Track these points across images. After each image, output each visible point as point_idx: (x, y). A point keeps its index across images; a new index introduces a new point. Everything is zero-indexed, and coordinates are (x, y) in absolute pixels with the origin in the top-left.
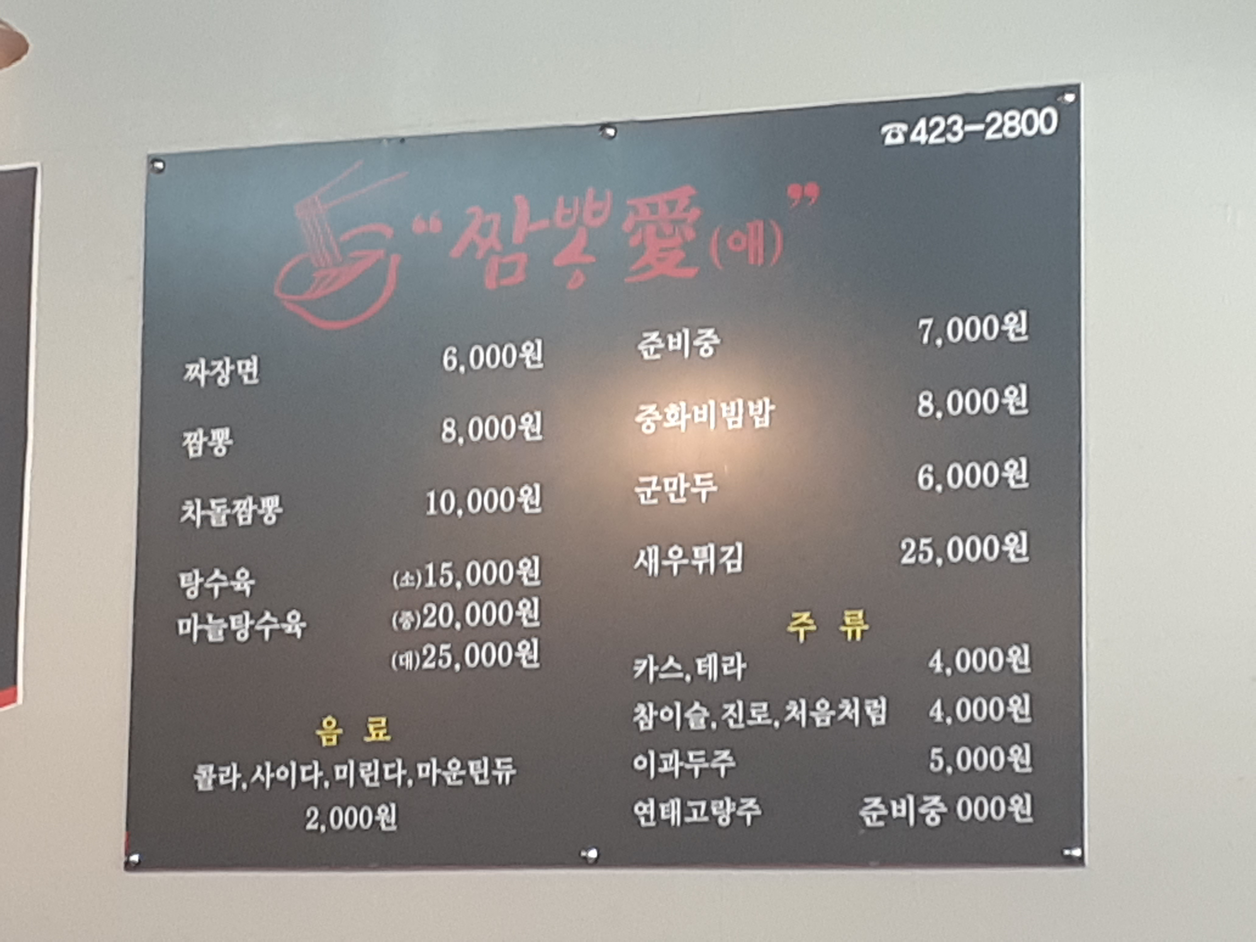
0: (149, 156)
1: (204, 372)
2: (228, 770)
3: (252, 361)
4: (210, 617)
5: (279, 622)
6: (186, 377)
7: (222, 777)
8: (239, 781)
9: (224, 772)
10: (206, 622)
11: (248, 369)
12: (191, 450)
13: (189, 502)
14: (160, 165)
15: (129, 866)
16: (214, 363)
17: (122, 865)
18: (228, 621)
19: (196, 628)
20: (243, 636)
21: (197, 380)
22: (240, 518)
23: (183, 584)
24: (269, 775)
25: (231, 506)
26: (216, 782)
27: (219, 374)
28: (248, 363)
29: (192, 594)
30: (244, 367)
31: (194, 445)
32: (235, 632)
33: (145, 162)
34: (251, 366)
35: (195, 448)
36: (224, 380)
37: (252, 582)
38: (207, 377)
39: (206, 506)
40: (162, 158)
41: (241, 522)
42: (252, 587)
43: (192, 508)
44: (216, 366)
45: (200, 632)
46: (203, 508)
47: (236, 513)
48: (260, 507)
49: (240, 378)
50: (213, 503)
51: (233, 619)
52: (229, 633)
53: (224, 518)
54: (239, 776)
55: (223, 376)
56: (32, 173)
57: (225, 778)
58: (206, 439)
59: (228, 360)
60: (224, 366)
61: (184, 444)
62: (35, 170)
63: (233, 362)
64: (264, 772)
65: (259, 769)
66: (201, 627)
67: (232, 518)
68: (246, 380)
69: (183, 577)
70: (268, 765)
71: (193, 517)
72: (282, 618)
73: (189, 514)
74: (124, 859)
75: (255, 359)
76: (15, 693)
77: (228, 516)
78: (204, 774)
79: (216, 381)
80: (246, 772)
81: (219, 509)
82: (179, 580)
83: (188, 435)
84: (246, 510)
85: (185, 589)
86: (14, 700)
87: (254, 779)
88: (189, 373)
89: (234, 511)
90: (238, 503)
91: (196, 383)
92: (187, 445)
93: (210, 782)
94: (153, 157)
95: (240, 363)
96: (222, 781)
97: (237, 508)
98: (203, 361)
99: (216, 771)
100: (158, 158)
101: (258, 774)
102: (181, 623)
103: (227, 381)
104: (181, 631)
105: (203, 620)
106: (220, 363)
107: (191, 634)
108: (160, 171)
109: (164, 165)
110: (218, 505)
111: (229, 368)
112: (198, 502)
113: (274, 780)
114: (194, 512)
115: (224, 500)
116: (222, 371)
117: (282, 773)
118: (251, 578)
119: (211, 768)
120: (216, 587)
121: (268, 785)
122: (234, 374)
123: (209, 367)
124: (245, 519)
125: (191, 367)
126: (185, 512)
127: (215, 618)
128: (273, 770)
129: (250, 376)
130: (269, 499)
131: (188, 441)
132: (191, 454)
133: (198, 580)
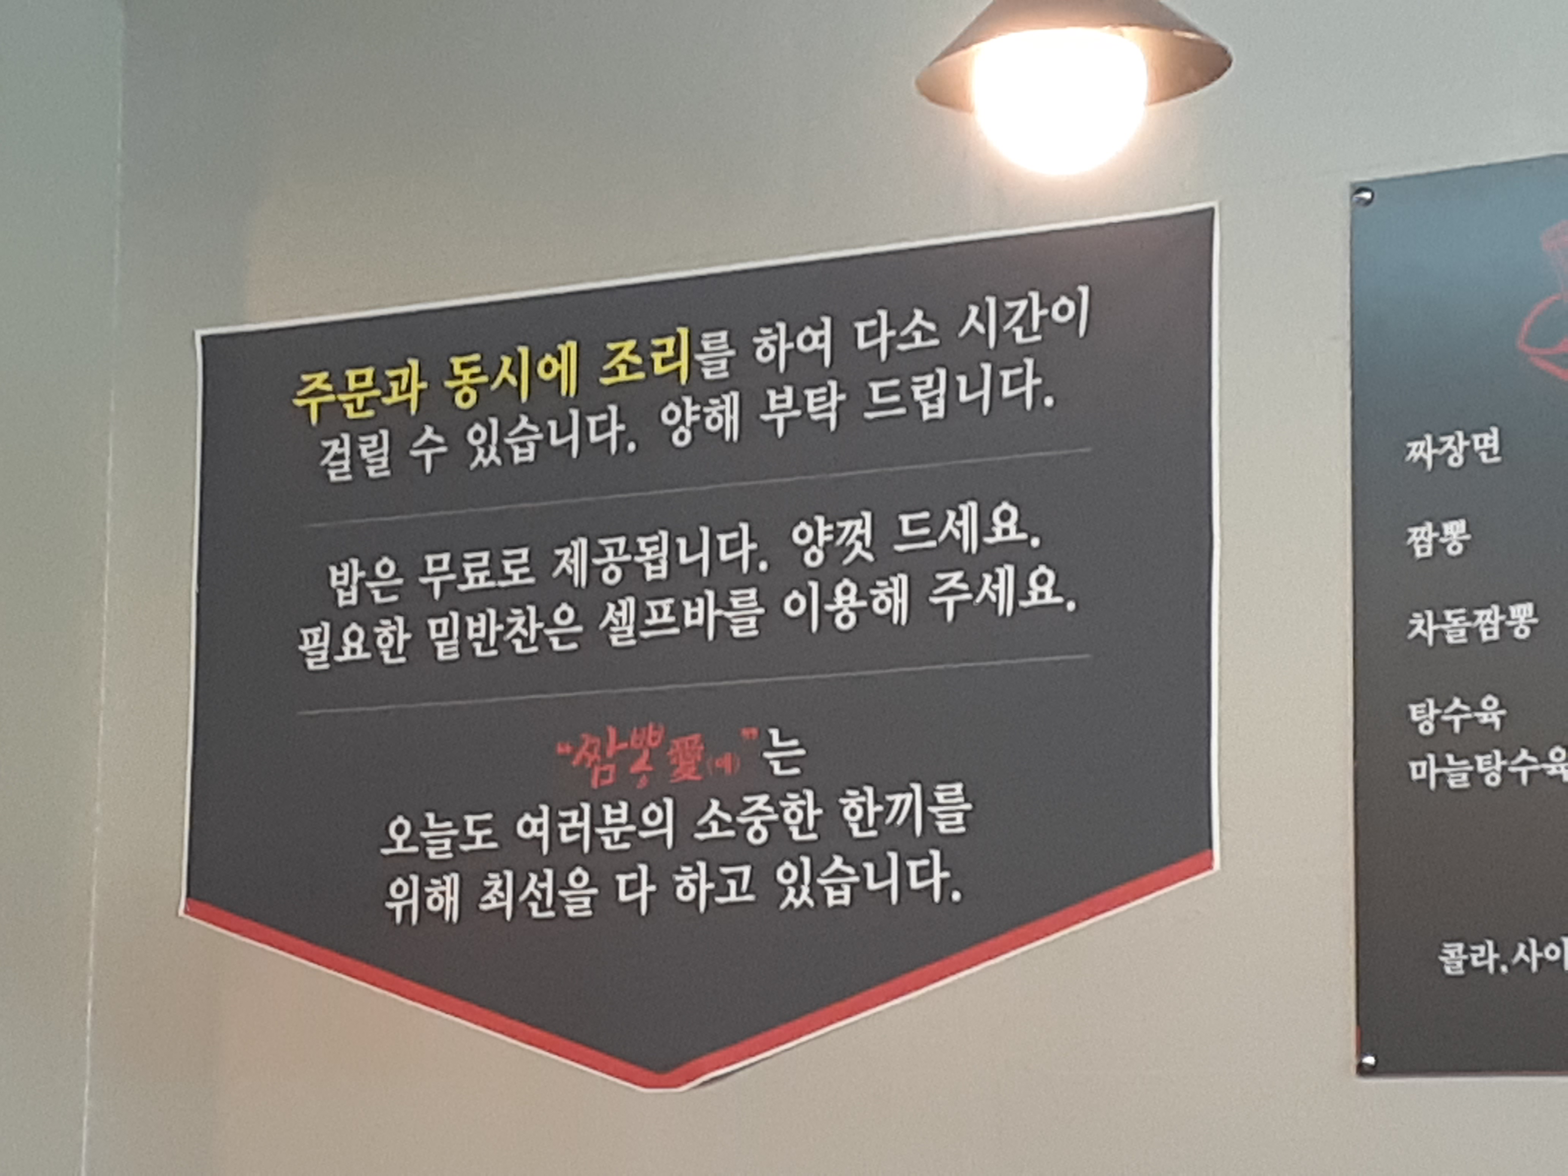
0: (1353, 185)
1: (1431, 452)
2: (1482, 948)
3: (1491, 433)
4: (1450, 758)
5: (1540, 762)
6: (1408, 458)
7: (1474, 957)
8: (1497, 963)
9: (1477, 952)
10: (1446, 764)
11: (1486, 445)
12: (1418, 548)
13: (1416, 615)
14: (1367, 195)
15: (1363, 1070)
16: (1443, 439)
17: (1353, 1069)
18: (1474, 763)
19: (1434, 771)
20: (1493, 780)
21: (1422, 461)
22: (1484, 632)
23: (1415, 717)
24: (1535, 954)
25: (1472, 618)
26: (1467, 963)
27: (1450, 452)
28: (1486, 437)
29: (1427, 729)
30: (1481, 441)
31: (1422, 542)
32: (1483, 775)
33: (1348, 191)
34: (1491, 440)
35: (1423, 546)
36: (1456, 460)
37: (1503, 712)
38: (1434, 457)
39: (1439, 619)
40: (1369, 186)
41: (1485, 638)
42: (1502, 718)
43: (1421, 622)
44: (1446, 443)
45: (1438, 776)
46: (1436, 622)
47: (1478, 627)
48: (1509, 618)
49: (1477, 455)
50: (1448, 614)
51: (1479, 759)
52: (1475, 777)
53: (1462, 632)
54: (1497, 956)
55: (1456, 455)
56: (1210, 213)
57: (1480, 959)
58: (1436, 535)
59: (1460, 434)
60: (1456, 443)
61: (1410, 541)
62: (1211, 210)
63: (1466, 438)
64: (1528, 952)
65: (1522, 947)
66: (1439, 770)
67: (1473, 633)
68: (1484, 456)
69: (1413, 708)
70: (1533, 942)
71: (1424, 633)
72: (1543, 758)
73: (1419, 630)
74: (1354, 1062)
75: (1495, 430)
76: (1211, 858)
77: (1468, 630)
78: (1452, 953)
79: (1446, 462)
80: (1505, 951)
81: (1455, 623)
82: (1409, 712)
83: (1414, 530)
84: (1491, 622)
85: (1417, 724)
86: (1210, 867)
87: (1516, 960)
88: (1413, 453)
89: (1476, 624)
90: (1480, 613)
91: (1421, 464)
92: (1413, 543)
93: (1460, 964)
94: (1358, 187)
95: (1476, 438)
96: (1475, 963)
97: (1479, 621)
98: (1429, 438)
99: (1467, 951)
100: (1365, 186)
101: (1521, 954)
102: (1413, 765)
103: (1461, 461)
104: (1415, 776)
105: (1441, 762)
106: (1451, 439)
107: (1427, 781)
108: (1368, 202)
109: (1373, 196)
110: (1455, 616)
111: (1462, 443)
112: (1430, 614)
113: (1541, 961)
114: (1425, 627)
115: (1462, 611)
116: (1454, 448)
117: (1552, 953)
118: (1501, 707)
119: (1460, 947)
120: (1457, 719)
121: (1534, 967)
122: (1468, 451)
123: (1437, 445)
124: (1490, 634)
125: (1414, 445)
126: (1414, 627)
127: (1457, 759)
128: (1540, 949)
129: (1489, 452)
130: (1520, 607)
131: (1414, 538)
132: (1419, 554)
133: (1433, 712)
